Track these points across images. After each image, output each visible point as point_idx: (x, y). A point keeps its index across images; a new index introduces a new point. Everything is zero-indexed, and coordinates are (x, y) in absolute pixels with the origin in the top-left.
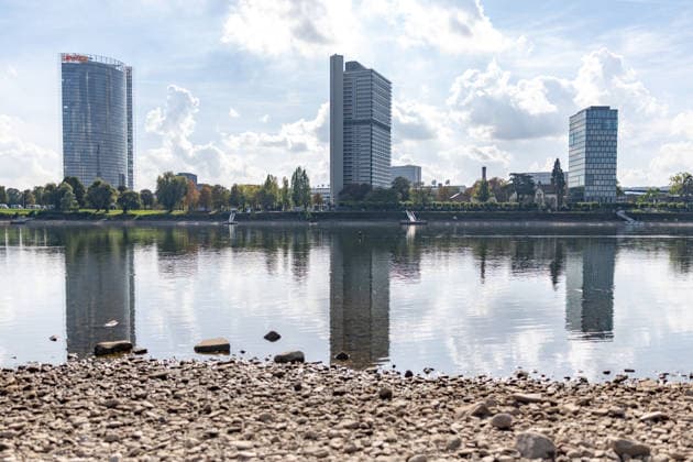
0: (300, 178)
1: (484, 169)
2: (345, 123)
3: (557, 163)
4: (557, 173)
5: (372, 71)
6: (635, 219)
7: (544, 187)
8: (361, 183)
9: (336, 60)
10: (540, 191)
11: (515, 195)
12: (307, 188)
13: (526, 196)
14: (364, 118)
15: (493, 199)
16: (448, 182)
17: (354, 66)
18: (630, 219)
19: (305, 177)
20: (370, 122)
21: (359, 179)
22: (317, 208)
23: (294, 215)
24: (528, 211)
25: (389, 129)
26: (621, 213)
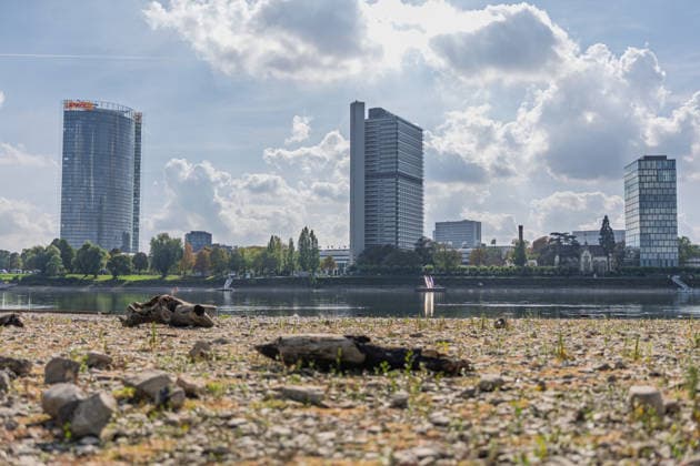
0: (307, 238)
1: (521, 228)
2: (367, 176)
3: (606, 221)
4: (606, 231)
5: (397, 118)
6: (689, 285)
7: (591, 248)
8: (386, 243)
9: (357, 107)
10: (586, 253)
11: (557, 259)
12: (316, 251)
13: (570, 260)
14: (388, 170)
15: (532, 263)
16: (494, 242)
17: (377, 113)
18: (683, 286)
19: (313, 238)
20: (397, 175)
21: (384, 238)
22: (330, 272)
23: (299, 282)
24: (570, 276)
25: (420, 182)
26: (675, 278)
